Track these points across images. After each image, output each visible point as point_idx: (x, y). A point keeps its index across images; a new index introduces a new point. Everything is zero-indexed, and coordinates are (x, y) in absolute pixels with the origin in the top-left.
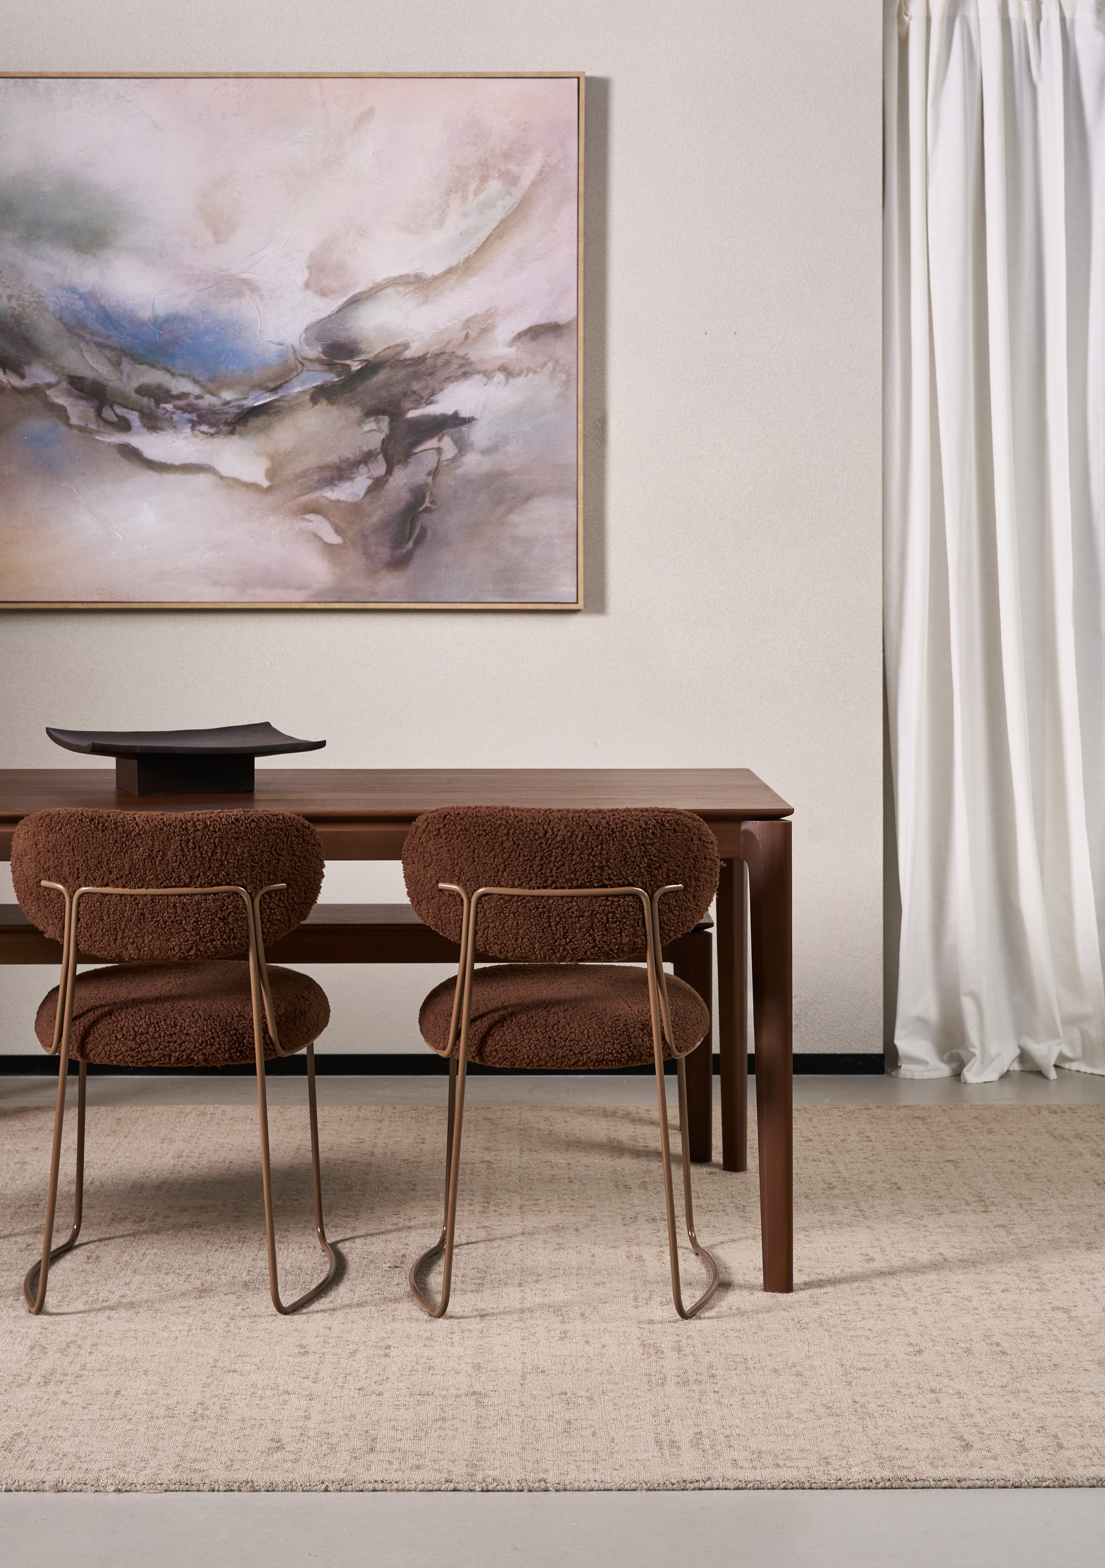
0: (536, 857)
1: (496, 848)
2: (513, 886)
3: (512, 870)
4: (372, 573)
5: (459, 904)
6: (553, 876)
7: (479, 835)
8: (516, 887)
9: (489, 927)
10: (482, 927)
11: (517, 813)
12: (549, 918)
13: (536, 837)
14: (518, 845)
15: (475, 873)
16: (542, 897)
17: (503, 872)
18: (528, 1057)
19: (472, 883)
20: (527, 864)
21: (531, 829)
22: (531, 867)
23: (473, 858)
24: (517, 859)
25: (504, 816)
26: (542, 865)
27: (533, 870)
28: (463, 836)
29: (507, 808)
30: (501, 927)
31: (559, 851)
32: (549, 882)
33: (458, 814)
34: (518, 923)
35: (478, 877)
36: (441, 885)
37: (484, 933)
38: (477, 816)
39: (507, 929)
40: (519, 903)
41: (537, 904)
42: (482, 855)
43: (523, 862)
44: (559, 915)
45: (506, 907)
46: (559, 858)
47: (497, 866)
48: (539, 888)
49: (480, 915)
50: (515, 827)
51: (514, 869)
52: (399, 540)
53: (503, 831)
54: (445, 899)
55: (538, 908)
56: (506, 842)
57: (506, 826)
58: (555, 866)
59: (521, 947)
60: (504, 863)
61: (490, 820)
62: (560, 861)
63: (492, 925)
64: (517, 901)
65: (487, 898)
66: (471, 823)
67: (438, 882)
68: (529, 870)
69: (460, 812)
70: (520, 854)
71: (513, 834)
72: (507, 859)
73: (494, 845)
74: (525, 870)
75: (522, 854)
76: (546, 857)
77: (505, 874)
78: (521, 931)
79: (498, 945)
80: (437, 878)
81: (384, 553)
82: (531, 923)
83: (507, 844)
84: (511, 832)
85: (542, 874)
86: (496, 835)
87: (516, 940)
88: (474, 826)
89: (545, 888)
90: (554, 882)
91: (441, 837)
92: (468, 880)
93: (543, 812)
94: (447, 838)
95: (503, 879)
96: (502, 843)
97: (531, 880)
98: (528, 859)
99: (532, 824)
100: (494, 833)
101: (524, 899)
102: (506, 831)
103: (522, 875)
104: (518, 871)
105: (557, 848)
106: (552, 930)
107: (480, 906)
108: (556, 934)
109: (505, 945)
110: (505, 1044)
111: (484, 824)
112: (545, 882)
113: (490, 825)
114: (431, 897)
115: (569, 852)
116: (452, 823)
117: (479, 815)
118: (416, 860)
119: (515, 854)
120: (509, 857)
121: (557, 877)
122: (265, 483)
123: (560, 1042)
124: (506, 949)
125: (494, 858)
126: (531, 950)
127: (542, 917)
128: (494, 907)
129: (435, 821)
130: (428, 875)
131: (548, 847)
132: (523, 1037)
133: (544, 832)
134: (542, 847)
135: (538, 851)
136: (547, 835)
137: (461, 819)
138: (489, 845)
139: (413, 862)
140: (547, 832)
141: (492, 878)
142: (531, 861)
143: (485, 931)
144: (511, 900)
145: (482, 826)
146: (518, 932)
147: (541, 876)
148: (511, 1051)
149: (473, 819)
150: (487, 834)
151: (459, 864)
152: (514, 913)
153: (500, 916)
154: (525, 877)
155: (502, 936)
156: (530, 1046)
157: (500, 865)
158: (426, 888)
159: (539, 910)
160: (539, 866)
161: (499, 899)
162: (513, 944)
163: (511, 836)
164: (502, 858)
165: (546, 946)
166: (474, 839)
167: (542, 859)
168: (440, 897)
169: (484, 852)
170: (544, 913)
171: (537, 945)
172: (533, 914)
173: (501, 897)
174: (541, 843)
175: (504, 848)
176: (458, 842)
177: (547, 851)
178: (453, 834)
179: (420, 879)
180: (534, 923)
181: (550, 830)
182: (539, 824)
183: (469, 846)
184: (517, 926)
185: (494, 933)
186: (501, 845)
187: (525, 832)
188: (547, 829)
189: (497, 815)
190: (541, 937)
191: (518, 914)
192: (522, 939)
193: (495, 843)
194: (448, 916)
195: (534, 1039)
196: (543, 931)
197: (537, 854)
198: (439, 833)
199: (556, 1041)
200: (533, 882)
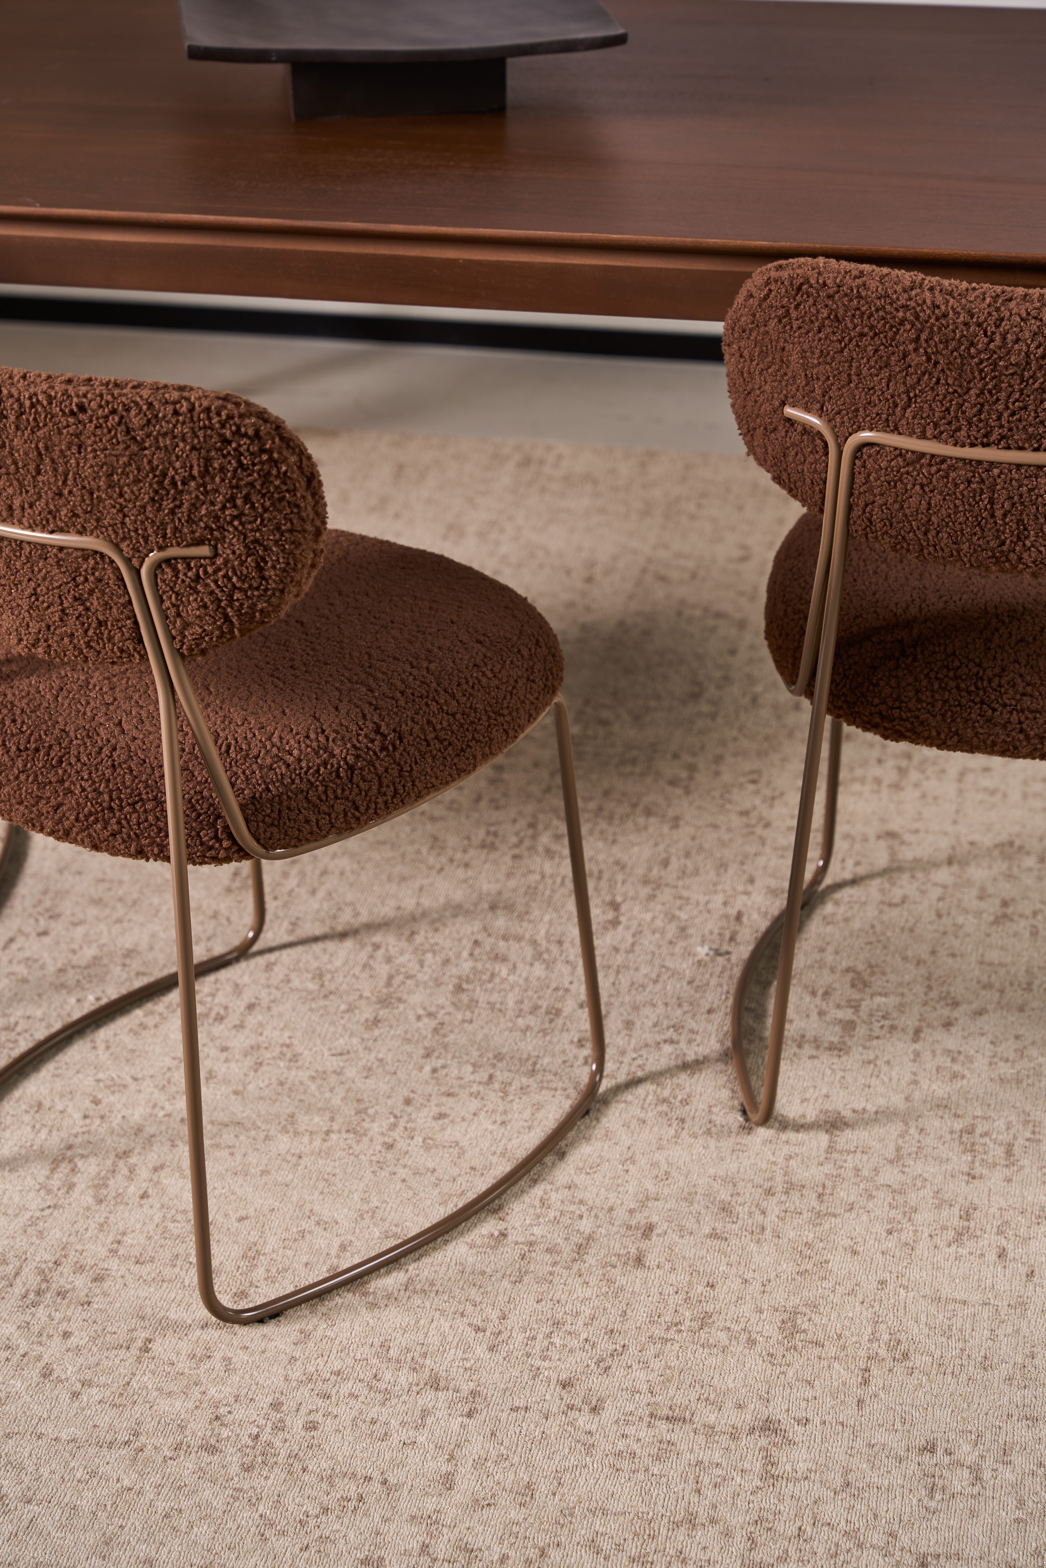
0: (969, 389)
1: (893, 363)
2: (923, 436)
3: (921, 408)
5: (821, 450)
6: (1003, 426)
7: (862, 335)
8: (928, 439)
9: (874, 502)
10: (861, 503)
12: (992, 502)
13: (972, 350)
14: (937, 363)
15: (853, 403)
16: (980, 462)
17: (904, 409)
18: (939, 734)
19: (846, 418)
20: (951, 400)
21: (963, 336)
22: (962, 406)
23: (849, 375)
24: (932, 389)
25: (912, 304)
26: (982, 405)
27: (964, 413)
28: (829, 330)
30: (897, 506)
31: (1016, 381)
32: (996, 437)
34: (929, 504)
35: (857, 410)
36: (790, 411)
37: (864, 512)
38: (859, 297)
39: (907, 511)
40: (934, 469)
41: (970, 474)
42: (865, 372)
43: (945, 397)
44: (1010, 498)
45: (908, 473)
46: (1017, 395)
47: (892, 397)
48: (972, 445)
49: (859, 479)
50: (931, 328)
51: (926, 406)
53: (906, 334)
54: (794, 437)
55: (971, 483)
56: (913, 356)
57: (913, 325)
58: (1007, 408)
60: (907, 392)
62: (1017, 400)
63: (879, 500)
64: (930, 465)
65: (873, 450)
66: (846, 308)
67: (783, 404)
68: (956, 412)
70: (939, 380)
71: (927, 341)
72: (913, 386)
73: (889, 358)
74: (948, 410)
75: (942, 381)
76: (990, 392)
77: (909, 413)
78: (933, 519)
79: (891, 537)
80: (782, 397)
82: (956, 506)
83: (915, 359)
84: (923, 336)
85: (980, 421)
86: (893, 339)
89: (985, 446)
90: (1003, 437)
91: (791, 322)
92: (839, 413)
93: (988, 300)
94: (800, 328)
95: (904, 422)
96: (905, 356)
97: (959, 429)
98: (955, 391)
99: (966, 324)
100: (890, 334)
101: (944, 462)
102: (912, 335)
103: (942, 417)
104: (934, 411)
105: (1012, 374)
106: (996, 523)
107: (858, 462)
108: (1003, 533)
109: (903, 538)
110: (897, 704)
111: (871, 315)
112: (986, 435)
113: (883, 318)
114: (770, 427)
115: (1037, 385)
116: (811, 300)
117: (864, 294)
118: (746, 353)
119: (930, 379)
120: (918, 382)
121: (1010, 430)
123: (1001, 713)
124: (905, 545)
125: (889, 381)
126: (955, 553)
127: (978, 498)
128: (886, 469)
129: (783, 290)
130: (767, 388)
131: (992, 371)
132: (933, 696)
133: (986, 340)
134: (981, 371)
135: (974, 378)
136: (992, 346)
137: (829, 297)
138: (881, 357)
139: (741, 356)
140: (992, 340)
141: (884, 416)
142: (960, 396)
143: (868, 509)
144: (918, 461)
145: (869, 318)
146: (930, 520)
147: (981, 425)
148: (907, 720)
149: (851, 300)
150: (876, 334)
151: (823, 378)
152: (922, 486)
153: (895, 486)
154: (950, 423)
155: (899, 523)
156: (943, 715)
157: (899, 395)
158: (762, 410)
159: (974, 486)
160: (975, 405)
161: (896, 457)
162: (919, 539)
163: (924, 345)
164: (904, 383)
165: (983, 550)
166: (850, 340)
167: (982, 393)
168: (787, 432)
169: (870, 368)
170: (982, 492)
171: (965, 547)
172: (961, 493)
173: (900, 453)
174: (981, 362)
175: (910, 366)
176: (820, 340)
177: (992, 379)
178: (812, 322)
179: (753, 389)
180: (961, 508)
181: (998, 337)
182: (979, 325)
183: (842, 351)
184: (929, 509)
185: (884, 516)
186: (904, 359)
187: (953, 339)
188: (993, 333)
189: (898, 299)
190: (975, 534)
191: (931, 487)
192: (938, 533)
193: (893, 353)
194: (800, 467)
195: (952, 702)
196: (979, 524)
197: (972, 385)
198: (787, 313)
199: (994, 710)
200: (963, 433)
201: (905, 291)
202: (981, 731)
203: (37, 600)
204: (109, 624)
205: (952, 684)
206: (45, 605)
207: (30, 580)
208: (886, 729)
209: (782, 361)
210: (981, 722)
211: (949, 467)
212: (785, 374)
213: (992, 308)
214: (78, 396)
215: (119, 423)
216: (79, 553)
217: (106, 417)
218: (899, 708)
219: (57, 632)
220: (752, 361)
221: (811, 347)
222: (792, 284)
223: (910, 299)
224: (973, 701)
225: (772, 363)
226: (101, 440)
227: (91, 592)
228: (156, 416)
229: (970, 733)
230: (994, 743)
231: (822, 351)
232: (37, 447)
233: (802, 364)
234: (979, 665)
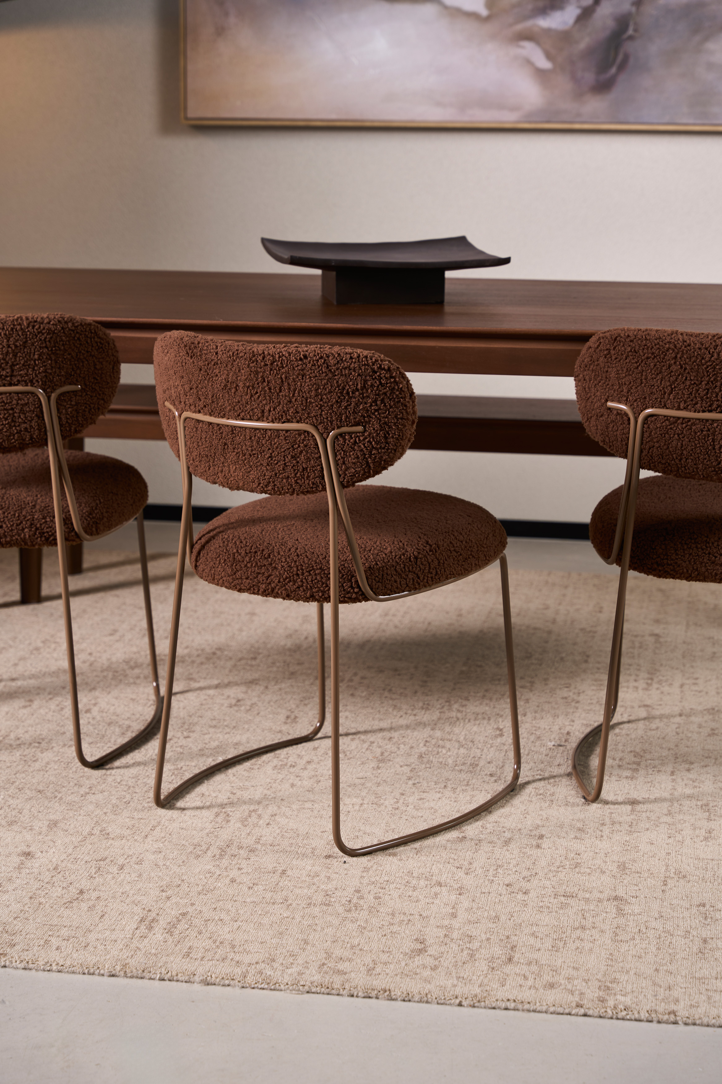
0: (702, 381)
1: (663, 371)
2: (679, 409)
3: (678, 393)
4: (578, 96)
5: (626, 422)
6: (718, 400)
7: (648, 358)
8: (682, 410)
9: (654, 446)
10: (647, 447)
11: (686, 338)
12: (713, 440)
13: (703, 361)
14: (685, 369)
15: (643, 395)
16: (707, 420)
17: (669, 395)
18: (687, 571)
19: (639, 403)
20: (693, 388)
21: (698, 354)
22: (697, 390)
23: (641, 380)
24: (683, 383)
25: (673, 341)
26: (708, 390)
27: (699, 394)
28: (631, 357)
29: (677, 332)
30: (665, 447)
32: (714, 406)
33: (628, 336)
34: (682, 444)
35: (645, 398)
36: (610, 404)
37: (649, 452)
38: (646, 339)
39: (671, 449)
40: (684, 425)
41: (702, 427)
42: (649, 377)
43: (690, 386)
45: (671, 429)
47: (663, 388)
48: (704, 411)
49: (646, 435)
50: (682, 351)
51: (680, 392)
52: (604, 66)
53: (671, 354)
54: (613, 417)
55: (702, 431)
56: (674, 366)
57: (674, 351)
59: (685, 467)
60: (671, 385)
61: (658, 343)
63: (657, 445)
64: (682, 424)
65: (653, 419)
66: (640, 346)
67: (607, 401)
68: (695, 394)
69: (631, 334)
70: (686, 378)
71: (680, 358)
72: (674, 382)
73: (661, 368)
74: (691, 393)
75: (688, 378)
76: (712, 382)
77: (671, 397)
78: (684, 452)
79: (663, 464)
80: (606, 397)
81: (589, 77)
82: (696, 445)
83: (674, 368)
84: (679, 356)
85: (707, 398)
86: (663, 359)
87: (680, 460)
88: (643, 349)
89: (710, 411)
91: (611, 357)
92: (636, 401)
93: (710, 337)
94: (616, 359)
95: (669, 402)
96: (670, 366)
97: (696, 403)
98: (695, 383)
99: (700, 349)
100: (662, 356)
101: (689, 421)
102: (673, 355)
103: (688, 398)
104: (684, 394)
106: (715, 452)
107: (645, 426)
109: (669, 464)
110: (666, 557)
111: (653, 347)
112: (710, 406)
113: (658, 348)
114: (600, 414)
116: (622, 344)
117: (649, 338)
118: (587, 378)
119: (682, 378)
120: (676, 380)
122: (484, 12)
124: (670, 468)
125: (662, 381)
126: (695, 470)
127: (706, 439)
128: (660, 428)
129: (607, 342)
130: (598, 393)
131: (713, 371)
132: (684, 552)
133: (710, 356)
134: (708, 372)
135: (704, 375)
136: (712, 359)
137: (631, 341)
138: (658, 368)
139: (584, 380)
140: (712, 356)
141: (659, 400)
142: (697, 386)
143: (651, 451)
144: (676, 422)
145: (651, 349)
146: (682, 453)
147: (708, 400)
148: (671, 565)
149: (642, 341)
150: (655, 357)
151: (627, 383)
152: (678, 435)
153: (665, 436)
154: (692, 400)
155: (666, 456)
156: (690, 561)
157: (667, 387)
158: (596, 406)
159: (704, 433)
160: (705, 390)
161: (665, 421)
162: (677, 464)
163: (679, 360)
164: (669, 381)
165: (709, 467)
166: (642, 362)
167: (708, 383)
168: (608, 415)
169: (652, 374)
170: (709, 436)
171: (700, 466)
172: (698, 437)
173: (667, 418)
174: (708, 367)
175: (672, 372)
176: (626, 363)
177: (713, 376)
178: (622, 355)
179: (590, 397)
180: (698, 445)
181: (715, 355)
182: (706, 349)
183: (637, 368)
184: (682, 447)
185: (659, 453)
186: (669, 368)
187: (693, 357)
188: (713, 352)
189: (666, 339)
190: (705, 459)
191: (683, 435)
192: (687, 459)
193: (664, 366)
194: (615, 433)
195: (694, 554)
196: (707, 453)
197: (703, 379)
198: (609, 353)
199: (716, 557)
200: (699, 405)
201: (669, 335)
202: (709, 568)
203: (272, 460)
204: (308, 469)
205: (694, 546)
206: (276, 462)
207: (269, 449)
208: (660, 571)
209: (606, 378)
210: (709, 564)
211: (692, 424)
212: (608, 385)
213: (712, 341)
214: (303, 351)
215: (324, 363)
216: (297, 432)
217: (318, 361)
218: (667, 559)
219: (280, 476)
220: (590, 381)
221: (622, 368)
222: (611, 338)
223: (671, 339)
224: (705, 553)
225: (601, 380)
226: (314, 372)
227: (301, 452)
228: (342, 360)
229: (703, 569)
230: (716, 574)
231: (627, 369)
232: (281, 378)
233: (617, 378)
234: (707, 537)
